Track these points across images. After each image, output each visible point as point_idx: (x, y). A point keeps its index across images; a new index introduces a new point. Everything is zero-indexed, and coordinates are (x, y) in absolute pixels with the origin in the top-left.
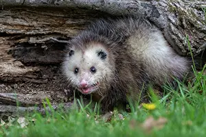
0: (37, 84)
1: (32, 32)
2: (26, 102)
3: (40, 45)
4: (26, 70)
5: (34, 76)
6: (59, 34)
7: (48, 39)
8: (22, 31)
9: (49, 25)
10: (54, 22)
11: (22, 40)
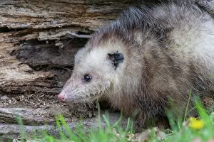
0: (51, 94)
1: (42, 26)
2: (36, 119)
3: (53, 41)
4: (35, 76)
5: (47, 84)
6: (79, 26)
7: (64, 33)
8: (28, 25)
9: (64, 16)
10: (71, 10)
11: (30, 37)
